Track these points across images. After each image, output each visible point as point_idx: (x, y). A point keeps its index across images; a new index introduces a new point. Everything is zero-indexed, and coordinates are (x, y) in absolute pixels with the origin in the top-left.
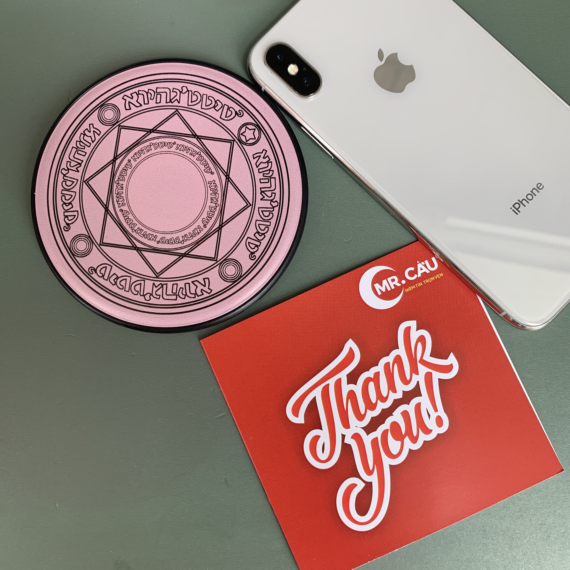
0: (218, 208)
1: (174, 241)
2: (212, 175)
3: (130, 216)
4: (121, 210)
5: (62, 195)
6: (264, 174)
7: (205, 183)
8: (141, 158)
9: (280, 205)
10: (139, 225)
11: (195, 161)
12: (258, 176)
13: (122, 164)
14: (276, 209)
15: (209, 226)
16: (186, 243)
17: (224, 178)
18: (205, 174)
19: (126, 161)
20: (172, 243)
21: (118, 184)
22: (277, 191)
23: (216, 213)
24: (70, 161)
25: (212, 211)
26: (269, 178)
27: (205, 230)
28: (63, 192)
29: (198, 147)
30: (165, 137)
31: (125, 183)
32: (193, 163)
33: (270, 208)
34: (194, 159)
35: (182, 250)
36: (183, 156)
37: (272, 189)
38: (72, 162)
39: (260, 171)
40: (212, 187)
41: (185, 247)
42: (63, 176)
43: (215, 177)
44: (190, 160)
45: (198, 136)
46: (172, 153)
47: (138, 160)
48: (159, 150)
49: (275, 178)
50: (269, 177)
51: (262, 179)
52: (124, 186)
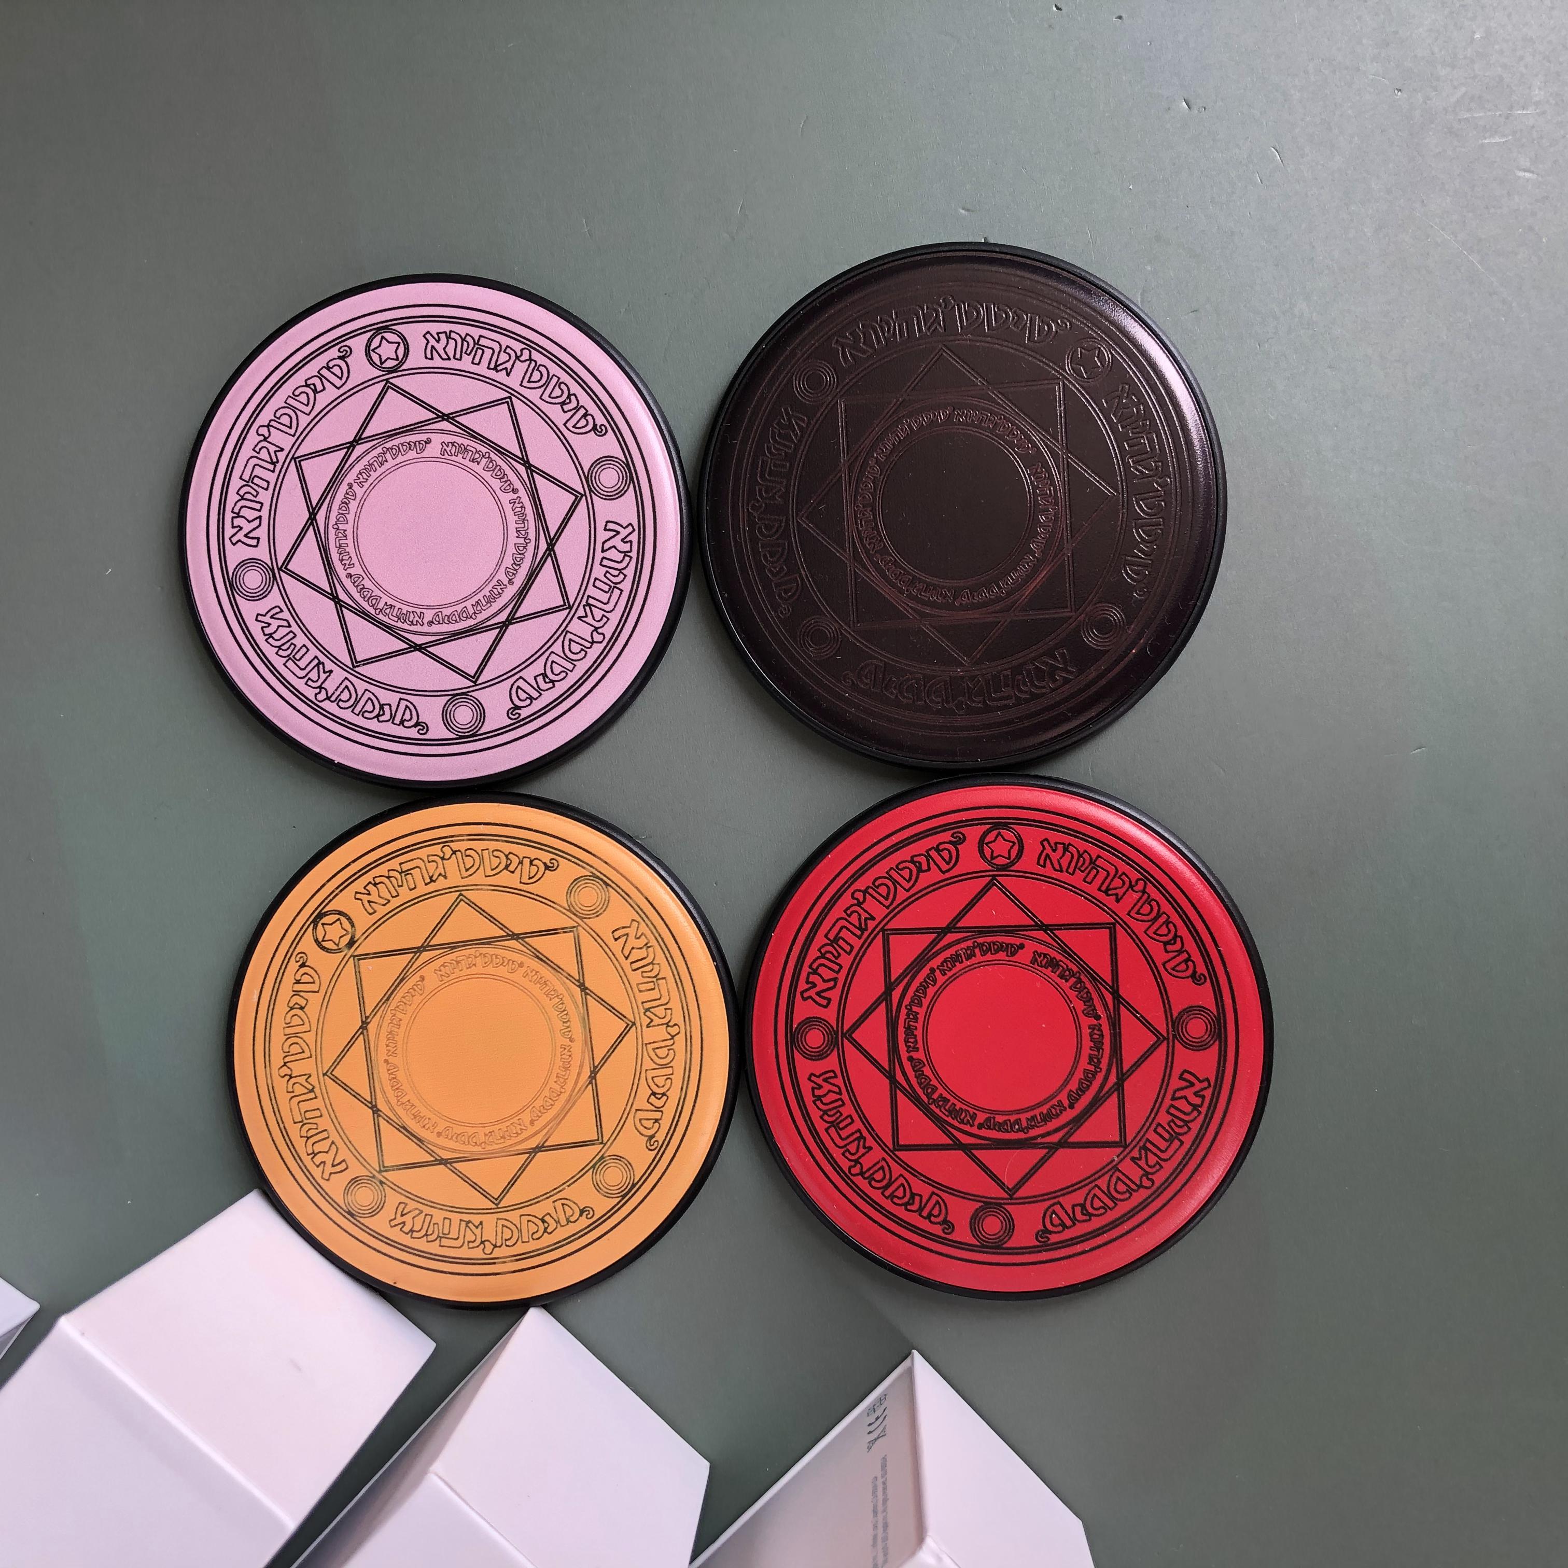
0: (493, 456)
1: (520, 554)
2: (432, 443)
3: (447, 612)
4: (431, 623)
5: (360, 715)
6: (465, 353)
7: (441, 460)
8: (353, 554)
9: (531, 345)
10: (468, 604)
11: (395, 462)
12: (466, 363)
13: (348, 591)
14: (536, 355)
15: (518, 484)
16: (532, 535)
17: (445, 425)
18: (424, 454)
19: (348, 583)
20: (522, 559)
21: (381, 610)
22: (505, 341)
23: (500, 462)
24: (307, 678)
25: (493, 468)
26: (477, 346)
27: (522, 493)
28: (357, 711)
29: (374, 448)
30: (333, 498)
31: (385, 599)
32: (397, 467)
33: (529, 366)
34: (391, 462)
35: (540, 547)
36: (379, 479)
37: (497, 349)
38: (309, 676)
39: (458, 356)
40: (453, 452)
41: (537, 539)
42: (327, 701)
43: (437, 439)
44: (390, 471)
45: (355, 440)
46: (365, 497)
47: (355, 560)
48: (351, 517)
49: (481, 336)
50: (474, 346)
51: (473, 359)
52: (390, 602)
